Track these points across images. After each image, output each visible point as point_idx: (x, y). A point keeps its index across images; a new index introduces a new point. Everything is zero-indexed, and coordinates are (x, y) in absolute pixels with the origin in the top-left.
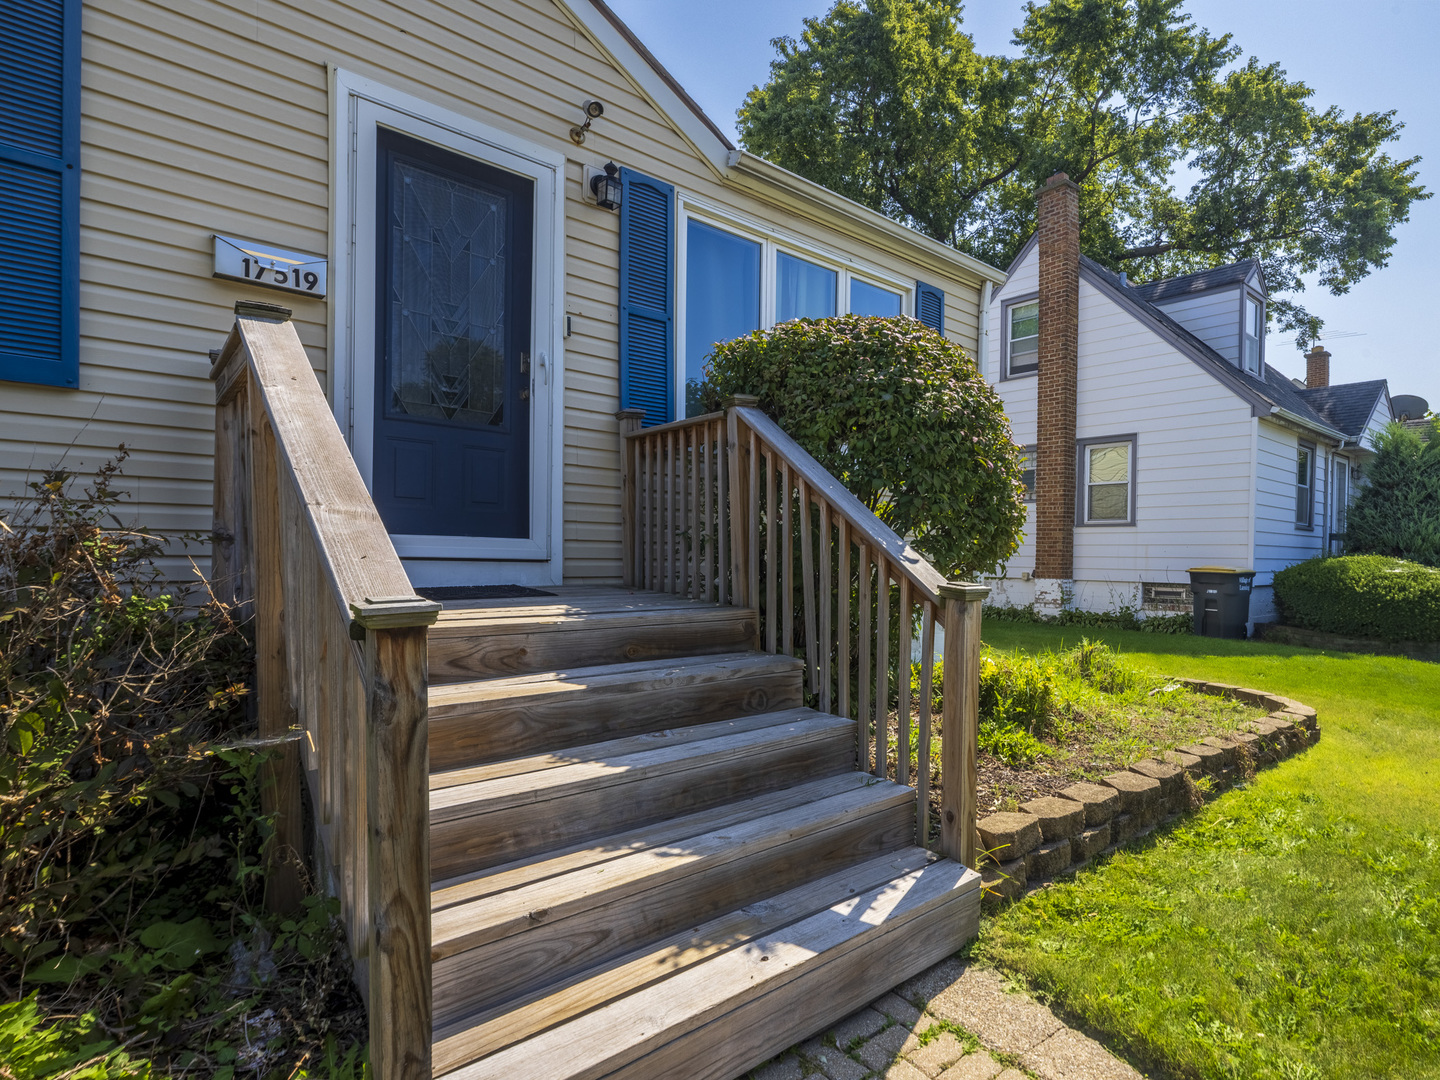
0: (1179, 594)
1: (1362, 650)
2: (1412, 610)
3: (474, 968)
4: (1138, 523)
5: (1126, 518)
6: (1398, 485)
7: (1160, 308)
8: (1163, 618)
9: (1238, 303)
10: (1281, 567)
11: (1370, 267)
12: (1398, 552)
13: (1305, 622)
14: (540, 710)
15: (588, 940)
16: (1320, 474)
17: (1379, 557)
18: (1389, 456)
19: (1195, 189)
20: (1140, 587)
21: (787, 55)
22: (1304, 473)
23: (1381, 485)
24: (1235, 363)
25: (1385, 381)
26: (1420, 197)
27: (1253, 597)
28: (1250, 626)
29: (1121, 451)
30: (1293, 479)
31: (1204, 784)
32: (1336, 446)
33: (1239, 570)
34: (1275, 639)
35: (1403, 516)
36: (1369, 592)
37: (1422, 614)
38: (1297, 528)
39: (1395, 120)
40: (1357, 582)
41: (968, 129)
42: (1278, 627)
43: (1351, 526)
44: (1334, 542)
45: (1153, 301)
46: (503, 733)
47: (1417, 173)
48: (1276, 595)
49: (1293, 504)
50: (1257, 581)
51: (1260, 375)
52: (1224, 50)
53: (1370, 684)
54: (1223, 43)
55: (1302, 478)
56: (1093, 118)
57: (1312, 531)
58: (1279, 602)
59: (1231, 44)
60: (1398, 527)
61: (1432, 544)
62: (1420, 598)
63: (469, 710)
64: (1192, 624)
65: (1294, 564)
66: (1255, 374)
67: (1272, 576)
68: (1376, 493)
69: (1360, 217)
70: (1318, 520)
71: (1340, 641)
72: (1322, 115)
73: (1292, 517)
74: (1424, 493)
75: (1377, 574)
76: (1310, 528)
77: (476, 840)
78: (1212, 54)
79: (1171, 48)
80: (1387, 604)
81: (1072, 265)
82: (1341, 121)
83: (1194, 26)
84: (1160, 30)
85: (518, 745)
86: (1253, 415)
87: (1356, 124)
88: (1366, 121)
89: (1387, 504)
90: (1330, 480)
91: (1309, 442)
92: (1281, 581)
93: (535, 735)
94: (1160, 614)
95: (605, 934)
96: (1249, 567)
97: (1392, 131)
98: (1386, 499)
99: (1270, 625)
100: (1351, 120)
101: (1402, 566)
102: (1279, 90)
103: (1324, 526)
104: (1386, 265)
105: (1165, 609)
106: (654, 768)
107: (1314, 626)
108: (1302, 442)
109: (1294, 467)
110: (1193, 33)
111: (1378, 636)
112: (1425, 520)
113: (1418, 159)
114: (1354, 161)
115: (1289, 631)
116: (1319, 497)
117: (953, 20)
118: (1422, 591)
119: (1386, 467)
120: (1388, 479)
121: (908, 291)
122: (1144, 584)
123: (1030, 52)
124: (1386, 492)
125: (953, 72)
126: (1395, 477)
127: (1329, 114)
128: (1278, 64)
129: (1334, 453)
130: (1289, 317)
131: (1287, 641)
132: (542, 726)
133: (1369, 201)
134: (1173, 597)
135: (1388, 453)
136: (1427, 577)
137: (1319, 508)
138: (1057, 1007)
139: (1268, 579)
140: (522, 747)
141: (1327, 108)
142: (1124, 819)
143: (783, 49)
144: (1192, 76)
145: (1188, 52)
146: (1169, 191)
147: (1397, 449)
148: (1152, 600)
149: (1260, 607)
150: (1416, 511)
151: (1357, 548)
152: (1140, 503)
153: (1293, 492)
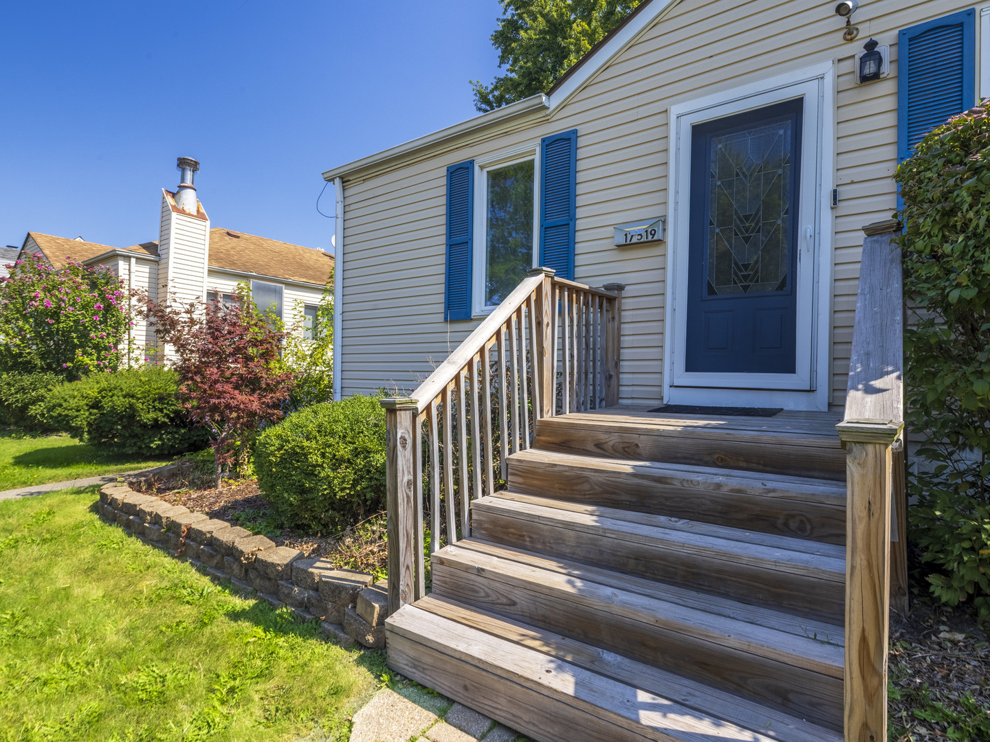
3: (456, 578)
14: (600, 479)
15: (505, 601)
46: (579, 487)
63: (563, 469)
77: (512, 530)
85: (587, 496)
93: (596, 494)
95: (514, 604)
106: (613, 531)
132: (601, 490)
140: (589, 498)
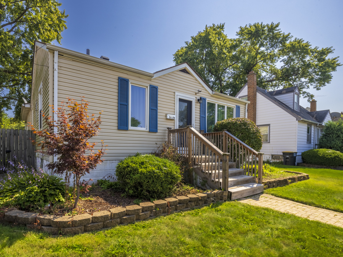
0: (280, 157)
1: (321, 168)
2: (332, 160)
4: (270, 142)
5: (267, 141)
6: (331, 134)
7: (274, 97)
8: (276, 162)
9: (293, 96)
10: (303, 151)
11: (326, 84)
12: (331, 148)
13: (309, 162)
16: (313, 131)
17: (326, 149)
18: (329, 128)
19: (282, 67)
20: (271, 155)
21: (188, 45)
22: (309, 131)
23: (327, 134)
24: (292, 108)
25: (329, 110)
26: (339, 65)
27: (297, 157)
28: (296, 163)
29: (267, 128)
30: (306, 133)
31: (290, 181)
32: (317, 125)
33: (294, 152)
34: (302, 166)
35: (332, 140)
36: (323, 156)
37: (335, 160)
38: (307, 143)
39: (332, 49)
40: (320, 154)
41: (228, 57)
42: (303, 164)
43: (320, 142)
44: (316, 146)
45: (273, 95)
47: (338, 60)
48: (302, 157)
49: (306, 138)
50: (297, 154)
51: (298, 110)
52: (289, 37)
53: (321, 173)
54: (288, 35)
55: (308, 132)
56: (257, 53)
57: (311, 143)
58: (303, 158)
59: (290, 35)
60: (331, 143)
61: (339, 146)
62: (334, 157)
64: (283, 163)
65: (306, 151)
66: (297, 110)
67: (301, 153)
68: (326, 135)
69: (323, 73)
70: (312, 141)
71: (316, 166)
72: (313, 48)
73: (306, 141)
74: (337, 135)
75: (325, 152)
76: (310, 143)
78: (285, 38)
79: (276, 37)
80: (327, 159)
81: (255, 90)
82: (318, 50)
83: (281, 31)
84: (273, 33)
86: (297, 120)
87: (322, 51)
88: (325, 50)
89: (328, 138)
90: (315, 132)
91: (310, 125)
92: (303, 154)
94: (276, 161)
96: (296, 151)
97: (332, 51)
98: (328, 137)
99: (301, 163)
100: (321, 49)
101: (331, 151)
102: (303, 45)
103: (314, 142)
104: (330, 83)
105: (277, 160)
107: (310, 163)
108: (308, 125)
109: (306, 130)
110: (281, 33)
111: (325, 165)
112: (337, 141)
113: (338, 57)
114: (322, 59)
115: (305, 164)
116: (312, 136)
117: (222, 31)
118: (335, 156)
119: (328, 130)
120: (328, 132)
121: (235, 107)
122: (272, 155)
123: (240, 36)
124: (328, 135)
125: (224, 46)
126: (330, 132)
127: (315, 48)
128: (302, 39)
129: (316, 127)
130: (306, 95)
131: (304, 166)
133: (325, 69)
134: (279, 158)
135: (329, 127)
136: (336, 153)
137: (312, 139)
138: (275, 196)
139: (300, 154)
141: (315, 47)
142: (279, 183)
143: (187, 44)
144: (281, 43)
145: (280, 37)
146: (275, 66)
147: (331, 126)
148: (274, 158)
149: (298, 159)
150: (335, 139)
151: (321, 147)
152: (271, 138)
153: (306, 135)
